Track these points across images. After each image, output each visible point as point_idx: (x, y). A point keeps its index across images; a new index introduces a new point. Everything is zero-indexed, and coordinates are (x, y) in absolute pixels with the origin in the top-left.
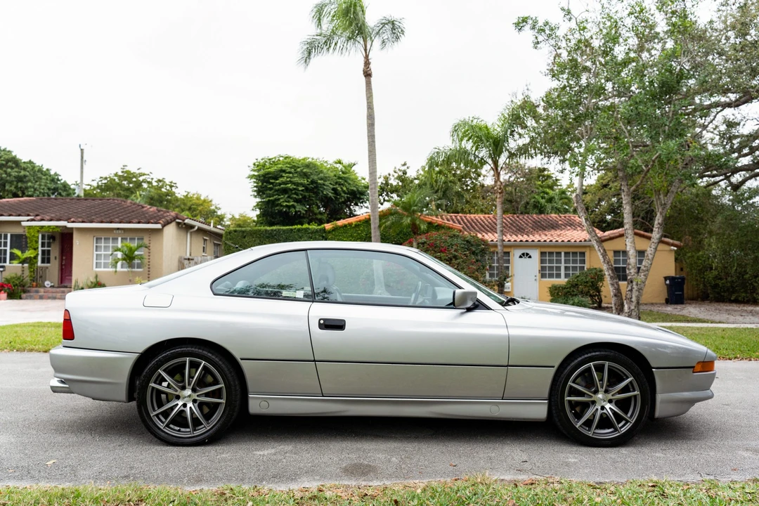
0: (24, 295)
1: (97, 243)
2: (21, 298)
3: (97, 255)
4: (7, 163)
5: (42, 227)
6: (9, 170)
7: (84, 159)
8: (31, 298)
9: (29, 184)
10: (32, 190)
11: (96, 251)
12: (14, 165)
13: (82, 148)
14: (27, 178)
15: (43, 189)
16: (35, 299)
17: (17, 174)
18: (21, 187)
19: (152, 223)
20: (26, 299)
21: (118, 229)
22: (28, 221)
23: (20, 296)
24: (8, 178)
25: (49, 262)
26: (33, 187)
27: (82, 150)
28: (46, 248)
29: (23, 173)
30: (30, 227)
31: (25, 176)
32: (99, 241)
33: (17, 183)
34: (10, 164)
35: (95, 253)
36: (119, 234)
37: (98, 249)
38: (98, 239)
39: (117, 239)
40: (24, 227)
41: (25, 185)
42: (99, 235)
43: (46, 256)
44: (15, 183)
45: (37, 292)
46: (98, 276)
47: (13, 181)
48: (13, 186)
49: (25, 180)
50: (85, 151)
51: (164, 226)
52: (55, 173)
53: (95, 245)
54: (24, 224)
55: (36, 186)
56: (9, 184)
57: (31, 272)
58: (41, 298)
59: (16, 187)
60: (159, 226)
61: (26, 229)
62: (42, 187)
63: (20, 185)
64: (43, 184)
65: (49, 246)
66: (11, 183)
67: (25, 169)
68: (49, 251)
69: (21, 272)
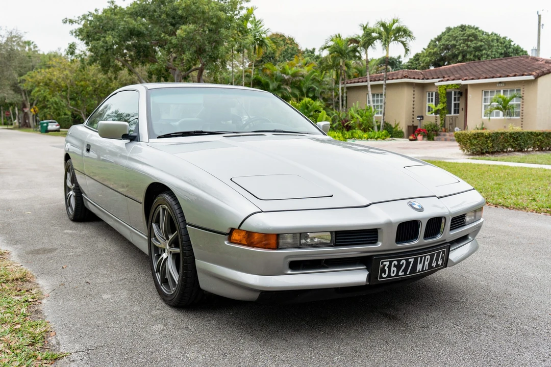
0: (435, 138)
1: (485, 95)
2: (433, 140)
3: (485, 106)
4: (468, 37)
5: (448, 86)
6: (469, 43)
7: (541, 24)
8: (439, 140)
9: (484, 52)
10: (486, 56)
11: (485, 102)
12: (473, 39)
13: (539, 14)
14: (483, 48)
15: (495, 54)
16: (442, 141)
17: (475, 45)
18: (478, 55)
19: (526, 75)
20: (437, 140)
21: (500, 83)
22: (439, 81)
23: (433, 138)
24: (469, 49)
25: (458, 113)
26: (487, 54)
27: (539, 16)
28: (457, 102)
29: (479, 43)
30: (440, 86)
31: (481, 46)
32: (487, 94)
33: (475, 52)
34: (471, 38)
35: (484, 104)
36: (501, 87)
37: (486, 100)
38: (486, 93)
39: (500, 91)
40: (437, 87)
41: (481, 53)
42: (486, 89)
43: (457, 108)
44: (474, 52)
45: (445, 135)
46: (484, 124)
47: (472, 51)
48: (472, 55)
49: (481, 49)
50: (542, 17)
51: (537, 77)
52: (510, 40)
53: (483, 97)
54: (436, 84)
55: (488, 53)
56: (470, 54)
57: (442, 120)
58: (446, 140)
59: (474, 56)
60: (532, 77)
61: (438, 88)
62: (494, 53)
63: (477, 53)
64: (494, 50)
65: (459, 100)
66: (471, 53)
67: (481, 41)
68: (459, 104)
69: (435, 121)
